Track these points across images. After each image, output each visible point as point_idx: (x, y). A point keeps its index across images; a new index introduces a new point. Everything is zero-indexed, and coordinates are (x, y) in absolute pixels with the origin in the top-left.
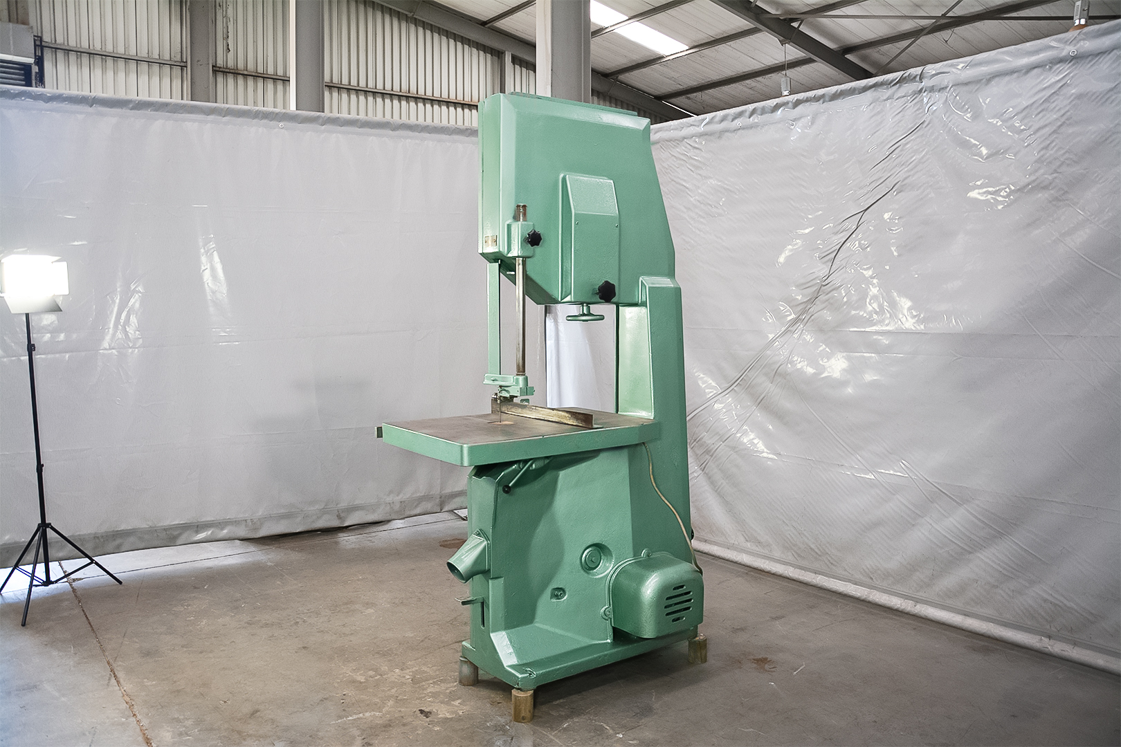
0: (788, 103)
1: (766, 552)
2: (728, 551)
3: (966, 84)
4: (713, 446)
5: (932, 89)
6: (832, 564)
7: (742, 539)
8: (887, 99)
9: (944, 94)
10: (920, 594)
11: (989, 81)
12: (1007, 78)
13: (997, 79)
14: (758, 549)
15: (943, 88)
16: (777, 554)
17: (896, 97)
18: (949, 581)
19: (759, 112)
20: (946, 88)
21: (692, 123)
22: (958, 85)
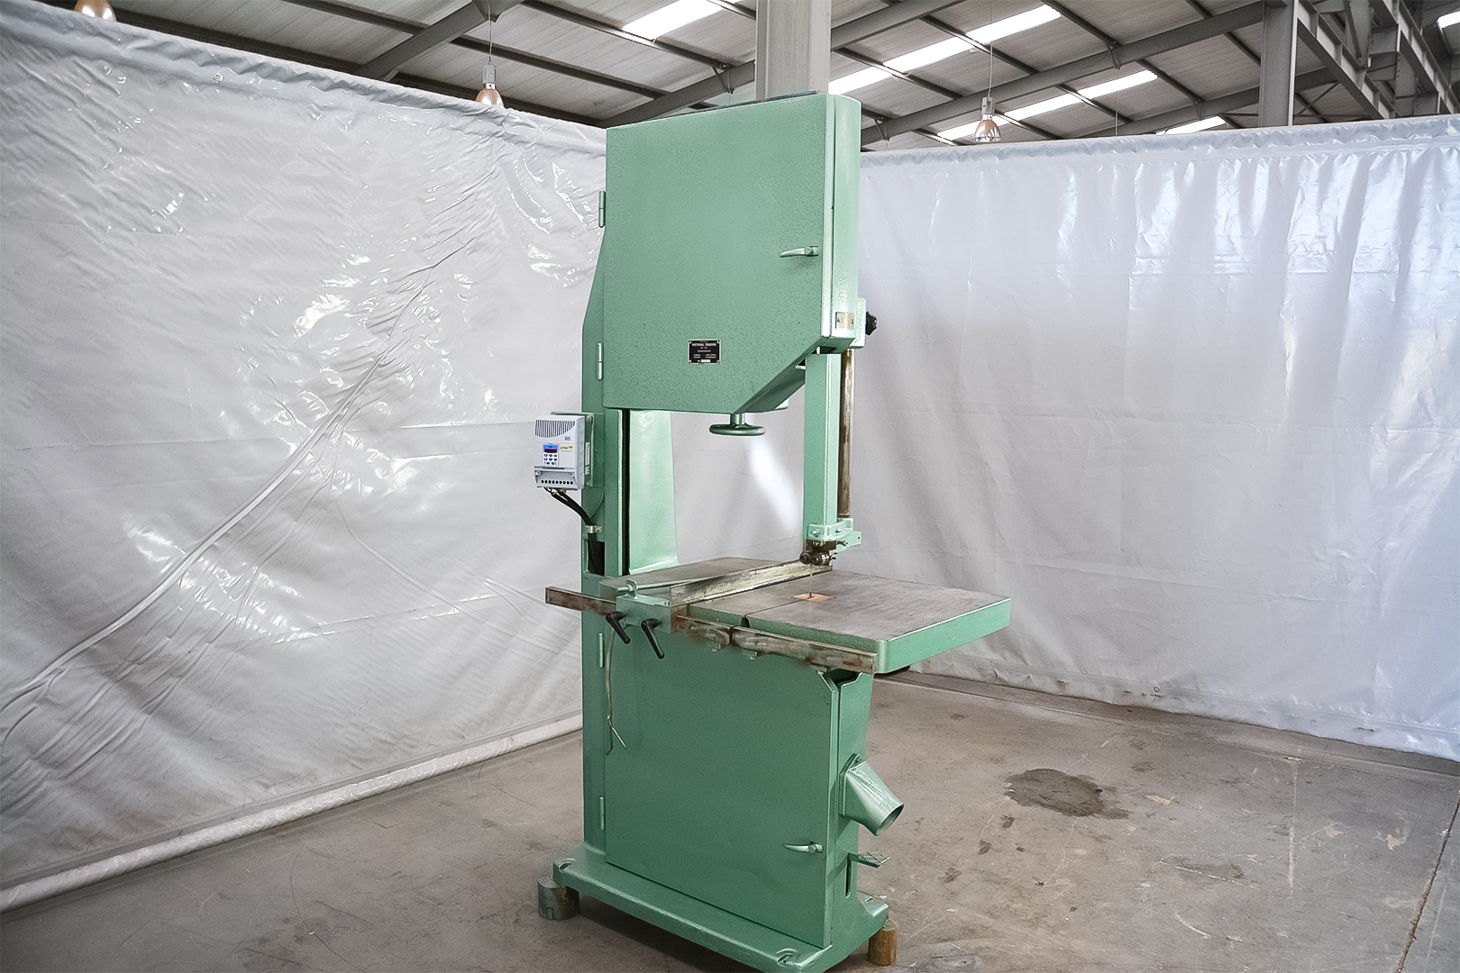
0: (323, 79)
1: (308, 785)
2: (236, 823)
3: (546, 147)
4: (189, 656)
5: (509, 138)
6: (411, 746)
7: (258, 789)
8: (457, 129)
9: (521, 149)
10: (516, 724)
11: (566, 151)
12: (580, 156)
13: (572, 153)
14: (291, 789)
15: (523, 142)
16: (326, 777)
17: (467, 130)
18: (541, 694)
19: (265, 71)
20: (529, 142)
21: (104, 32)
22: (540, 144)
